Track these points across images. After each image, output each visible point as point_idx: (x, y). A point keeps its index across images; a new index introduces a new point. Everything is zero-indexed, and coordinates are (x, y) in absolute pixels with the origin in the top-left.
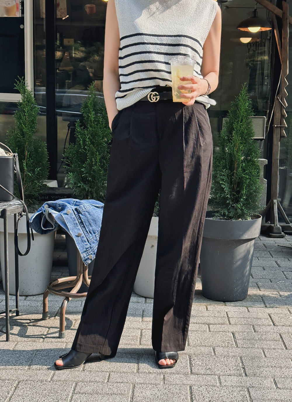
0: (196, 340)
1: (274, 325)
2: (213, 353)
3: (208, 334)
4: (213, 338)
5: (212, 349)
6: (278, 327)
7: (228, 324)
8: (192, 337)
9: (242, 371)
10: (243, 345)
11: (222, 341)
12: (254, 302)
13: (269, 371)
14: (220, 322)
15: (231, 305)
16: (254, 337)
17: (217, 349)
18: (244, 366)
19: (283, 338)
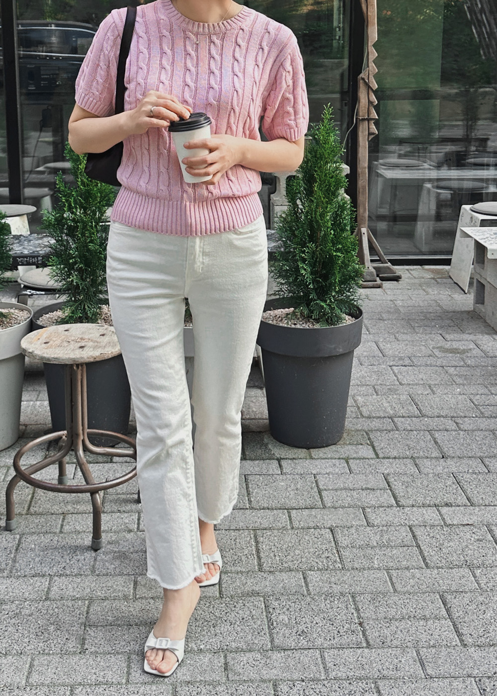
0: (272, 555)
1: (397, 504)
2: (304, 588)
3: (290, 538)
4: (300, 547)
5: (301, 577)
7: (322, 507)
8: (264, 546)
9: (361, 633)
10: (353, 561)
11: (317, 553)
12: (356, 445)
13: (406, 630)
14: (309, 502)
15: (320, 455)
16: (368, 540)
17: (310, 577)
18: (361, 620)
19: (418, 537)
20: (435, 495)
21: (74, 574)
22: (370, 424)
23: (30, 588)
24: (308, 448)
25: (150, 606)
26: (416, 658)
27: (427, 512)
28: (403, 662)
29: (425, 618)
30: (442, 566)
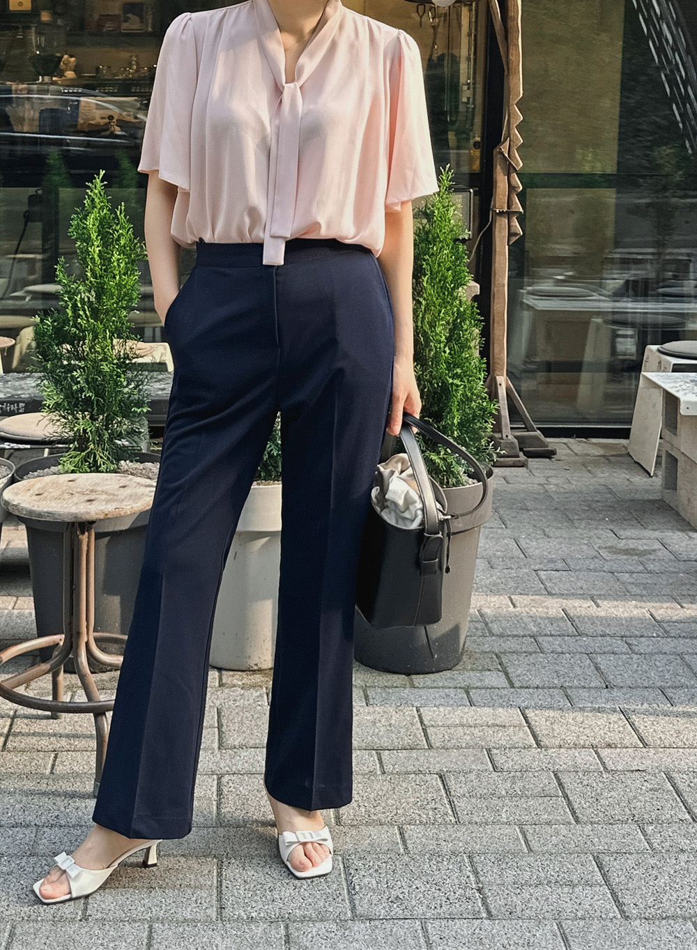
1: (539, 745)
2: (400, 846)
3: (380, 785)
4: (395, 796)
5: (397, 831)
6: (550, 751)
7: (426, 747)
9: (479, 900)
10: (471, 814)
11: (419, 804)
12: (481, 671)
13: (544, 898)
14: (407, 741)
15: (427, 683)
16: (494, 787)
17: (408, 832)
18: (481, 886)
19: (565, 786)
20: (592, 734)
21: (71, 825)
22: (503, 644)
23: (9, 840)
24: (408, 674)
25: (180, 864)
26: (557, 931)
27: (580, 755)
28: (538, 936)
29: (572, 885)
30: (599, 821)
